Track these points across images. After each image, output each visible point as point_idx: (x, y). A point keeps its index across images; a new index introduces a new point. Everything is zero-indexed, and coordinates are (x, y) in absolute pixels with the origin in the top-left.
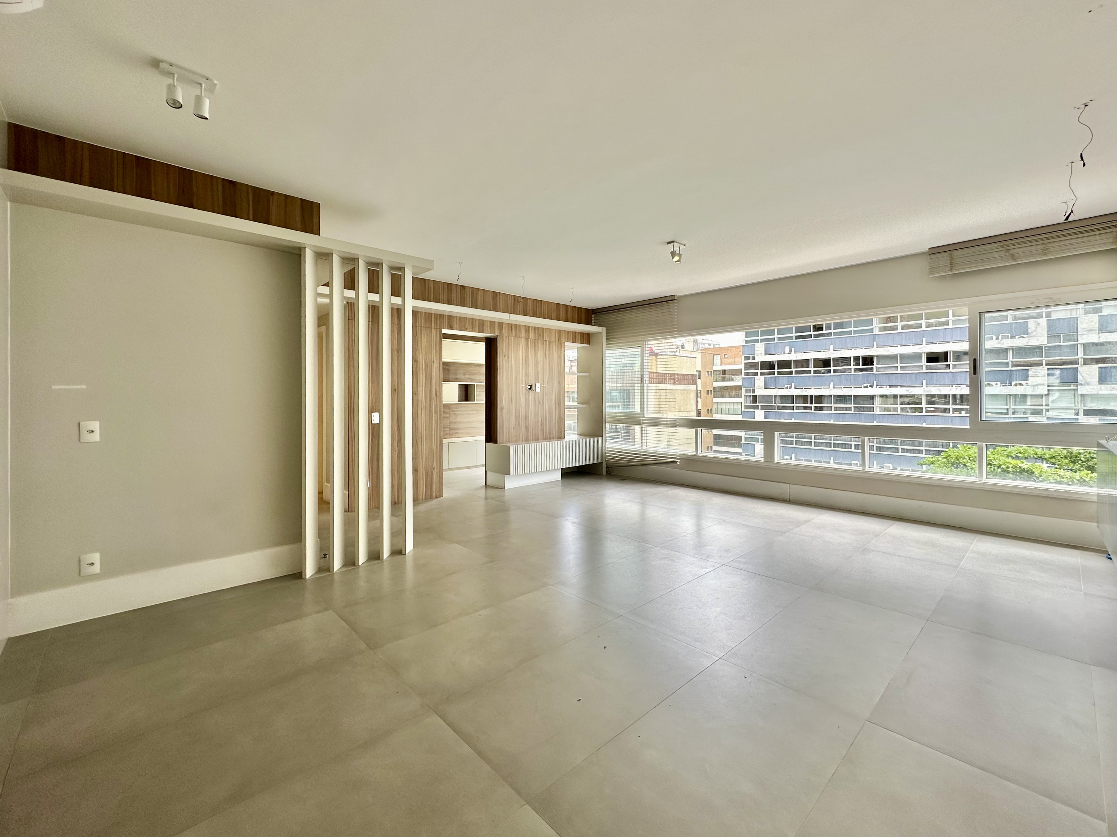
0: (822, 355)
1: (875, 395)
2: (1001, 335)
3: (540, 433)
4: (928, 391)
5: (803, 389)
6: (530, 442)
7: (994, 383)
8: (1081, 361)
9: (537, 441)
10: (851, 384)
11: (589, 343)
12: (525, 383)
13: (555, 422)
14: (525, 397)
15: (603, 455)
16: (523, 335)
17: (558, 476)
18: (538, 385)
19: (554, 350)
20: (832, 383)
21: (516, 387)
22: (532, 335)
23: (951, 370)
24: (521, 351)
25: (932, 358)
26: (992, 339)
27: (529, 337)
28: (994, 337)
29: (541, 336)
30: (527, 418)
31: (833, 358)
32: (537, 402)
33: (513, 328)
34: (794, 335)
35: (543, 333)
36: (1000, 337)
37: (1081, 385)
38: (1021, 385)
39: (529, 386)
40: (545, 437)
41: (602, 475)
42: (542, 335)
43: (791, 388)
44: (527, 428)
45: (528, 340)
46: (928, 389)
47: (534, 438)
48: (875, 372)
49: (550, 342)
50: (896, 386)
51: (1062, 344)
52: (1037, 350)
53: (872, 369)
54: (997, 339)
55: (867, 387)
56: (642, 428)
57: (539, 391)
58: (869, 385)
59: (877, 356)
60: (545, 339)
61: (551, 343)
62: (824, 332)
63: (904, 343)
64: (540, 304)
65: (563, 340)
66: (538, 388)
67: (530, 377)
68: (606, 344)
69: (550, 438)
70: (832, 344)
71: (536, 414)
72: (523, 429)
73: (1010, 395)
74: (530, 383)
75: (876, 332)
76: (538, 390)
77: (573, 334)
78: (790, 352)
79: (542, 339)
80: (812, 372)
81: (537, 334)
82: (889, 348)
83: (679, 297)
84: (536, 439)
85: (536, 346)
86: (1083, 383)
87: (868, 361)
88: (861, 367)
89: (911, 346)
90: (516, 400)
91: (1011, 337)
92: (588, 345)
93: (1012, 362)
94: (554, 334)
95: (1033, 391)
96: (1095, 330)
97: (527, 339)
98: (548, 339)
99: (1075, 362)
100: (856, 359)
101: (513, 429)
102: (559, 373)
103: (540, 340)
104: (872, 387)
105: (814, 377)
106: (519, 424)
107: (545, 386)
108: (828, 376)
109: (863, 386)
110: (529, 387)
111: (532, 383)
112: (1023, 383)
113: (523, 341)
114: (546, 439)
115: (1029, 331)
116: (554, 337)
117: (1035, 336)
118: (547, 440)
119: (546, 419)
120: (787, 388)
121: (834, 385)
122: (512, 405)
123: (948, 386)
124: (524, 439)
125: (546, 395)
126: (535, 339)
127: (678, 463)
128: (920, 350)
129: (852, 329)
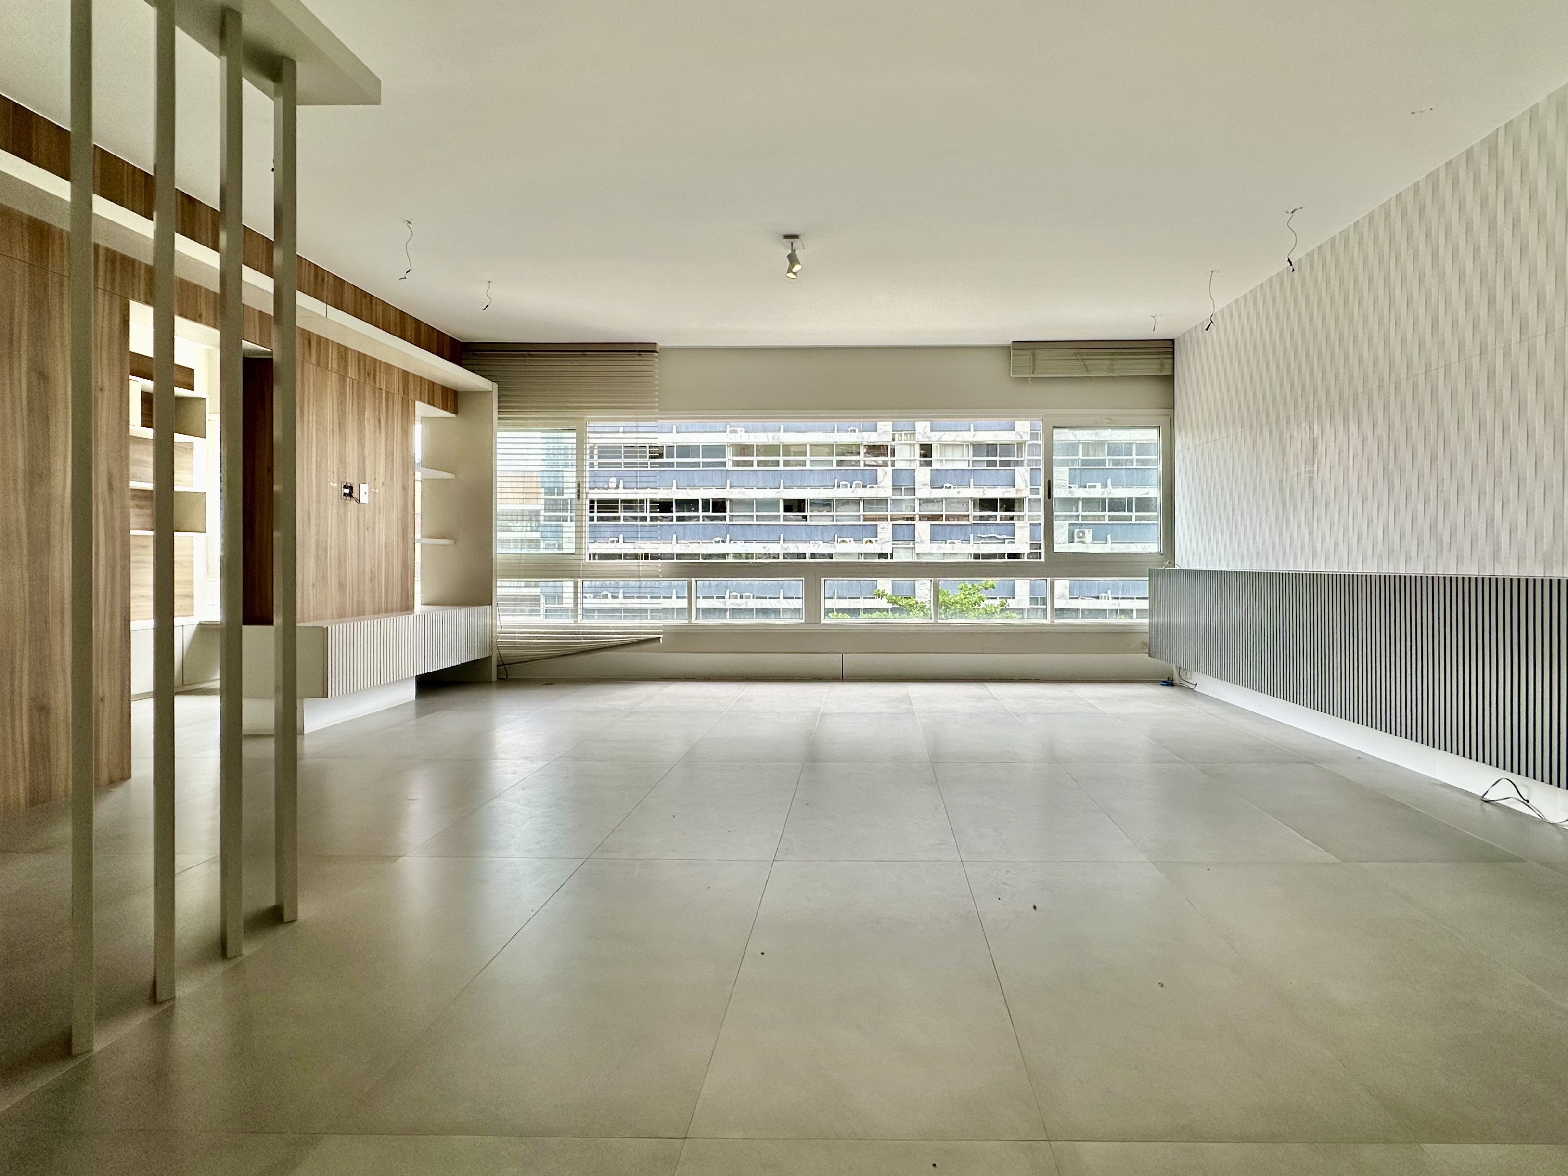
0: (662, 494)
1: (728, 554)
2: (855, 482)
3: (368, 600)
4: (786, 549)
5: (636, 544)
6: (347, 619)
7: (847, 540)
8: (917, 517)
9: (362, 617)
10: (699, 539)
11: (456, 412)
12: (339, 480)
13: (397, 571)
14: (338, 514)
15: (491, 644)
16: (335, 366)
17: (410, 691)
18: (364, 488)
19: (395, 412)
20: (674, 536)
21: (318, 486)
22: (352, 372)
23: (808, 522)
24: (329, 403)
25: (792, 506)
26: (846, 486)
27: (346, 372)
28: (849, 485)
29: (372, 376)
30: (341, 562)
31: (676, 500)
32: (362, 528)
33: (314, 344)
34: (623, 460)
35: (375, 371)
36: (853, 486)
37: (918, 543)
38: (871, 541)
39: (345, 487)
40: (377, 609)
41: (491, 681)
42: (372, 373)
43: (618, 542)
44: (342, 585)
45: (344, 380)
46: (785, 546)
47: (355, 611)
48: (728, 522)
49: (387, 393)
50: (751, 541)
51: (903, 497)
52: (882, 502)
53: (724, 518)
54: (851, 487)
55: (718, 542)
56: (576, 583)
57: (367, 502)
58: (721, 539)
59: (730, 500)
60: (377, 385)
61: (391, 396)
62: (665, 460)
63: (760, 485)
64: (368, 302)
65: (411, 396)
66: (364, 492)
67: (348, 466)
68: (499, 419)
69: (387, 611)
70: (674, 479)
71: (360, 554)
72: (334, 588)
73: (862, 554)
74: (349, 481)
75: (729, 467)
76: (364, 499)
77: (429, 386)
78: (617, 487)
79: (372, 384)
80: (648, 519)
81: (362, 371)
82: (743, 490)
83: (662, 349)
84: (360, 613)
85: (360, 397)
86: (919, 541)
87: (719, 505)
88: (710, 513)
89: (768, 490)
90: (318, 517)
91: (863, 486)
92: (454, 416)
93: (864, 515)
94: (396, 376)
95: (881, 549)
96: (927, 485)
97: (343, 377)
98: (383, 387)
99: (912, 519)
100: (706, 502)
101: (311, 588)
102: (403, 466)
103: (369, 384)
104: (724, 542)
105: (650, 526)
106: (324, 577)
107: (377, 491)
108: (669, 525)
109: (713, 541)
110: (347, 491)
111: (351, 482)
112: (873, 540)
113: (333, 379)
114: (379, 613)
115: (879, 481)
116: (396, 384)
117: (883, 487)
118: (380, 615)
119: (379, 568)
120: (613, 542)
121: (677, 539)
122: (310, 528)
123: (805, 542)
124: (335, 612)
125: (380, 512)
126: (358, 382)
127: (661, 641)
128: (779, 494)
129: (701, 460)
